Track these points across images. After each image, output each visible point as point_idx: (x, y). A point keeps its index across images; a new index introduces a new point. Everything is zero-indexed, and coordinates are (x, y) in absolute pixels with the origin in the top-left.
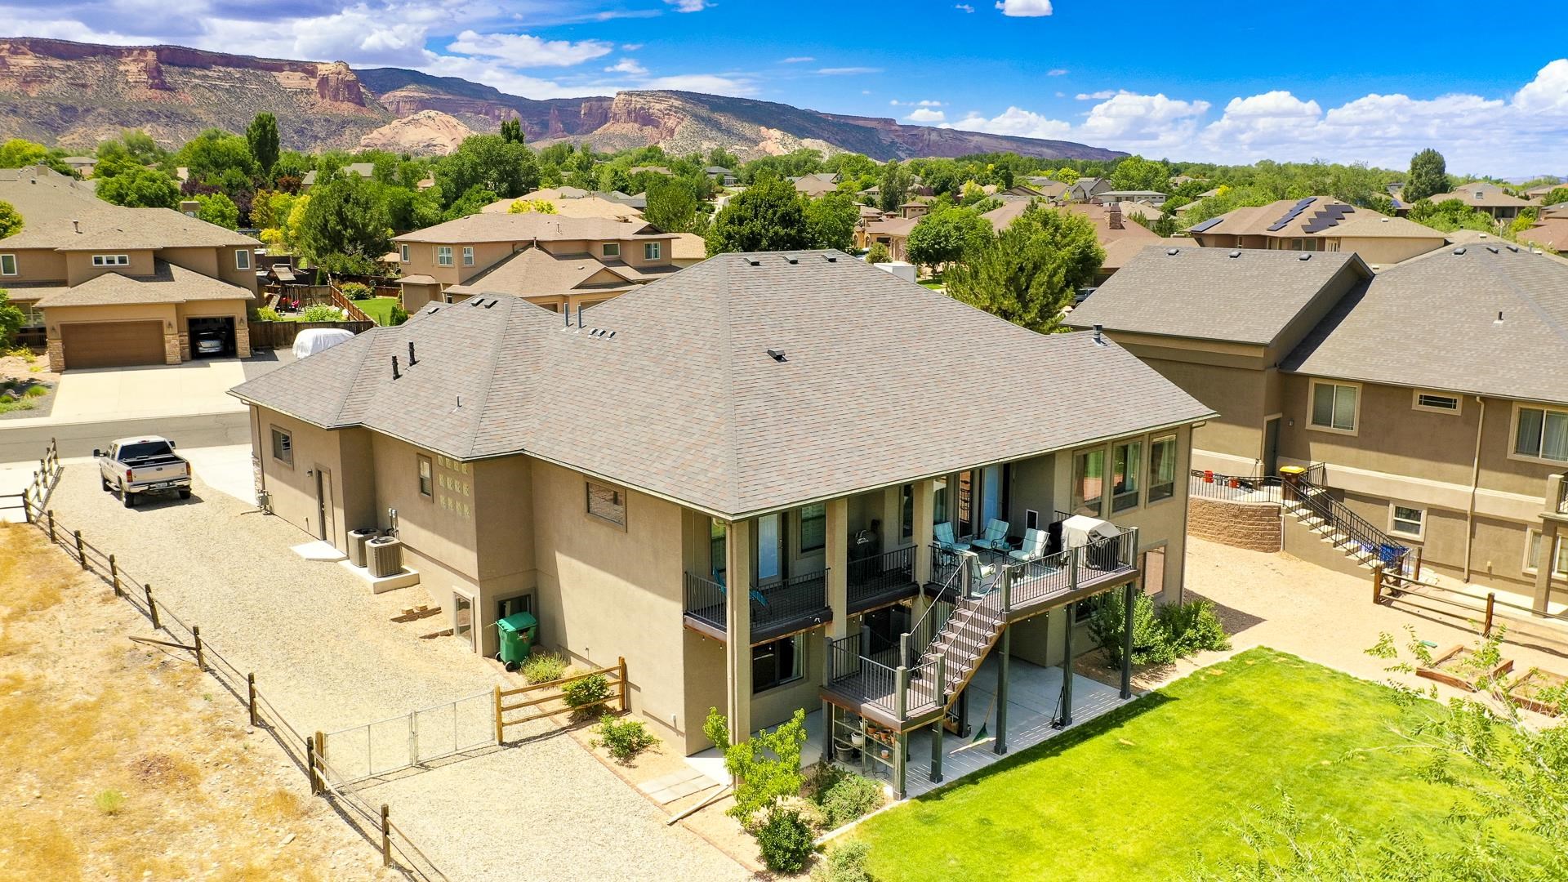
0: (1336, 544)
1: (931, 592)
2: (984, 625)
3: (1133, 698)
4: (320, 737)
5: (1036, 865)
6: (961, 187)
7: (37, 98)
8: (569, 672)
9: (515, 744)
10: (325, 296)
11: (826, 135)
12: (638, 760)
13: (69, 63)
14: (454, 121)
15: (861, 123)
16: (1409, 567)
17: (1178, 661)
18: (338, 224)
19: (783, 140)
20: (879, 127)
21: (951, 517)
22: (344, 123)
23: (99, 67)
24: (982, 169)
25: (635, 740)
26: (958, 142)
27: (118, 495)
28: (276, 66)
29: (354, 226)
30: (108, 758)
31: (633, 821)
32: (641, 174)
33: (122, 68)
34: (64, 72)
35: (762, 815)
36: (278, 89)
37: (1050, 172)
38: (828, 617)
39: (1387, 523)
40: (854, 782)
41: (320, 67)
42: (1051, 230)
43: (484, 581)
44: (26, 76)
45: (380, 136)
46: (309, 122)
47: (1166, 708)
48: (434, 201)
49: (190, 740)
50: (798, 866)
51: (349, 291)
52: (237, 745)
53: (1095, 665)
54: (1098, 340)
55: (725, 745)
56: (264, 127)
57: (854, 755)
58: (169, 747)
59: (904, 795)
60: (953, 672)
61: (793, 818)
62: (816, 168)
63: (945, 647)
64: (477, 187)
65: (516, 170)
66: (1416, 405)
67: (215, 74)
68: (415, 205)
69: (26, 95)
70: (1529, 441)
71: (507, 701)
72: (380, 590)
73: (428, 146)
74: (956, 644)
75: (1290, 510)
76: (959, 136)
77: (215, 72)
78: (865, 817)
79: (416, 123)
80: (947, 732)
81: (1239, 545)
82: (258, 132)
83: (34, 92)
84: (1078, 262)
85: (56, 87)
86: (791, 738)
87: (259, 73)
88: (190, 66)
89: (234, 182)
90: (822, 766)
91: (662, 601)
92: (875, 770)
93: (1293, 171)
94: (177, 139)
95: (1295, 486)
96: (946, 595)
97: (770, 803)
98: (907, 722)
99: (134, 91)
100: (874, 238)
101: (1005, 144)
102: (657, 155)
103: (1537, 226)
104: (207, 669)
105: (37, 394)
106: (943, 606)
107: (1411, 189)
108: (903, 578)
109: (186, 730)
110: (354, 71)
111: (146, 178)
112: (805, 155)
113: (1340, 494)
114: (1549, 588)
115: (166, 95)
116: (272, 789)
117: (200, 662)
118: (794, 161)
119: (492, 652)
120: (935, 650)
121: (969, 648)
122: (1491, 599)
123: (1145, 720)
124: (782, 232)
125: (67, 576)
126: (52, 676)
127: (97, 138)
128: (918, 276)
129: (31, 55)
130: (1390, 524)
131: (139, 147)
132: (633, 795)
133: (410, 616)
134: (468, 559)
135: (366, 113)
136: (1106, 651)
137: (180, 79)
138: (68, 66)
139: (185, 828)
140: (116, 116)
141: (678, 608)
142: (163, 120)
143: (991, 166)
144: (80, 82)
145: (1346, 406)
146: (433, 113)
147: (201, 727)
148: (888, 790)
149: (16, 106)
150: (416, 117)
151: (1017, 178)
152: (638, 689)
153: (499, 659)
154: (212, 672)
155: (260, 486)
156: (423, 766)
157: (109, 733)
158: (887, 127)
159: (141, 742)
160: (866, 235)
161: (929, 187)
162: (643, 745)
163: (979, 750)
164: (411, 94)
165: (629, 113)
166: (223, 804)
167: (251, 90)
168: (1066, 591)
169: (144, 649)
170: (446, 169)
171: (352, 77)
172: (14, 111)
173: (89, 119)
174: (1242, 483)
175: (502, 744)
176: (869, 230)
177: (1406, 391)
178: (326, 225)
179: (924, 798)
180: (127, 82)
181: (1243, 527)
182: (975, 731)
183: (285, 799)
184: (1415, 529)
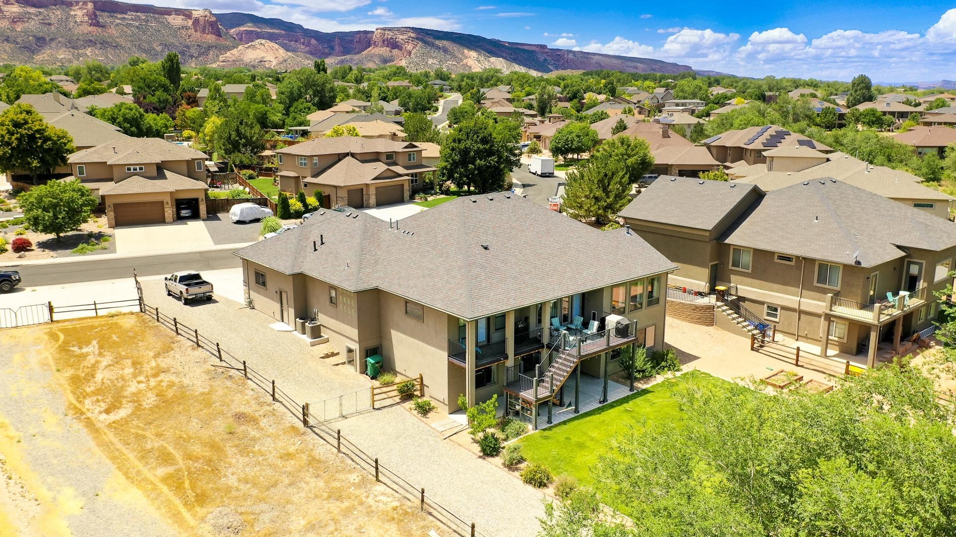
0: (738, 323)
1: (549, 347)
2: (570, 361)
3: (635, 391)
4: (307, 405)
5: (586, 454)
6: (585, 95)
7: (21, 32)
8: (398, 379)
9: (379, 409)
10: (233, 178)
11: (504, 55)
12: (429, 415)
13: (40, 10)
14: (276, 46)
15: (526, 48)
16: (770, 333)
17: (657, 376)
18: (237, 136)
19: (478, 58)
20: (537, 50)
21: (559, 315)
22: (209, 48)
23: (58, 13)
24: (598, 83)
25: (427, 407)
26: (585, 60)
27: (179, 299)
28: (167, 12)
29: (245, 138)
30: (222, 413)
31: (430, 438)
32: (394, 88)
33: (72, 13)
34: (37, 16)
35: (481, 435)
36: (168, 26)
37: (639, 83)
38: (506, 358)
39: (763, 314)
40: (516, 424)
41: (194, 12)
42: (626, 147)
43: (360, 341)
44: (14, 18)
45: (231, 56)
46: (188, 47)
47: (649, 396)
48: (279, 112)
49: (251, 407)
50: (494, 453)
51: (245, 175)
52: (271, 409)
53: (621, 378)
54: (628, 233)
55: (466, 408)
56: (172, 61)
57: (517, 413)
58: (243, 409)
59: (536, 428)
60: (557, 380)
61: (493, 435)
62: (499, 81)
63: (553, 370)
64: (301, 100)
65: (323, 90)
66: (776, 260)
67: (130, 17)
68: (269, 115)
69: (14, 30)
70: (822, 279)
71: (376, 391)
72: (313, 345)
73: (261, 61)
74: (558, 369)
75: (718, 307)
76: (586, 56)
77: (130, 15)
78: (521, 437)
79: (254, 47)
80: (554, 404)
81: (695, 323)
82: (168, 64)
83: (19, 27)
84: (640, 164)
85: (33, 25)
86: (492, 406)
87: (156, 16)
88: (115, 12)
89: (162, 99)
90: (504, 417)
91: (439, 351)
92: (526, 419)
93: (785, 84)
94: (107, 57)
95: (721, 295)
96: (555, 349)
97: (484, 431)
98: (538, 400)
99: (81, 28)
100: (532, 136)
101: (615, 61)
102: (402, 72)
103: (910, 130)
104: (249, 379)
105: (106, 241)
106: (554, 353)
107: (851, 98)
108: (538, 341)
109: (248, 403)
110: (214, 15)
111: (126, 108)
112: (492, 73)
113: (744, 299)
114: (827, 343)
115: (100, 30)
116: (288, 425)
117: (246, 375)
118: (485, 76)
119: (364, 371)
120: (550, 371)
121: (563, 370)
122: (798, 349)
123: (639, 400)
124: (481, 147)
125: (172, 338)
126: (186, 381)
127: (58, 56)
128: (556, 162)
129: (17, 5)
130: (765, 314)
131: (95, 70)
132: (428, 428)
133: (327, 356)
134: (354, 333)
135: (222, 42)
136: (626, 372)
137: (109, 20)
138: (40, 12)
139: (259, 439)
140: (70, 43)
141: (446, 354)
142: (98, 46)
143: (603, 81)
144: (47, 22)
145: (747, 259)
146: (263, 41)
147: (254, 402)
148: (530, 427)
149: (8, 37)
150: (253, 43)
151: (619, 89)
152: (428, 387)
153: (367, 374)
154: (251, 379)
155: (247, 296)
156: (344, 417)
157: (219, 404)
158: (542, 50)
159: (233, 407)
160: (527, 133)
161: (566, 96)
162: (430, 410)
163: (568, 412)
164: (250, 29)
165: (384, 41)
166: (271, 430)
167: (152, 27)
168: (605, 347)
169: (220, 370)
170: (283, 90)
171: (213, 19)
172: (7, 40)
173: (53, 45)
174: (700, 294)
175: (374, 409)
176: (529, 131)
177: (772, 253)
178: (230, 137)
179: (544, 430)
180: (76, 22)
181: (697, 315)
182: (567, 404)
183: (293, 428)
184: (775, 316)
